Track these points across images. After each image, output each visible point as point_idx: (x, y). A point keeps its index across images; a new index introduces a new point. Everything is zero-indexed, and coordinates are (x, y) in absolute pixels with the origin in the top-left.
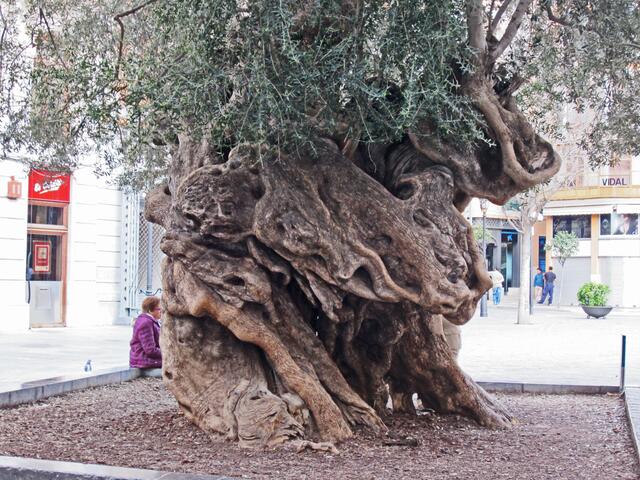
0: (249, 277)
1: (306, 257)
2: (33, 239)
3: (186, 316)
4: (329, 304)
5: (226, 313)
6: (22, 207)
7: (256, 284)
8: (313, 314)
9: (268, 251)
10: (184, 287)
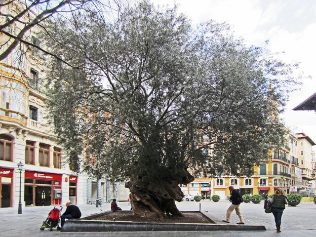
0: (147, 196)
6: (68, 183)
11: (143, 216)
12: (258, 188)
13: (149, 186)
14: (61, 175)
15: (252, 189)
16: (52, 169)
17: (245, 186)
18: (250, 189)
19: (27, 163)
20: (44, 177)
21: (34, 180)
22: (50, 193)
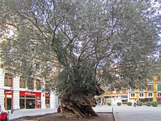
0: (70, 104)
1: (77, 102)
2: (46, 100)
3: (63, 107)
4: (79, 106)
5: (68, 107)
6: (45, 97)
7: (71, 104)
8: (78, 107)
9: (72, 101)
10: (63, 105)
11: (67, 117)
12: (157, 98)
13: (71, 97)
14: (40, 93)
15: (153, 98)
16: (35, 90)
17: (148, 97)
18: (151, 98)
19: (20, 87)
20: (31, 94)
21: (25, 96)
22: (35, 102)
